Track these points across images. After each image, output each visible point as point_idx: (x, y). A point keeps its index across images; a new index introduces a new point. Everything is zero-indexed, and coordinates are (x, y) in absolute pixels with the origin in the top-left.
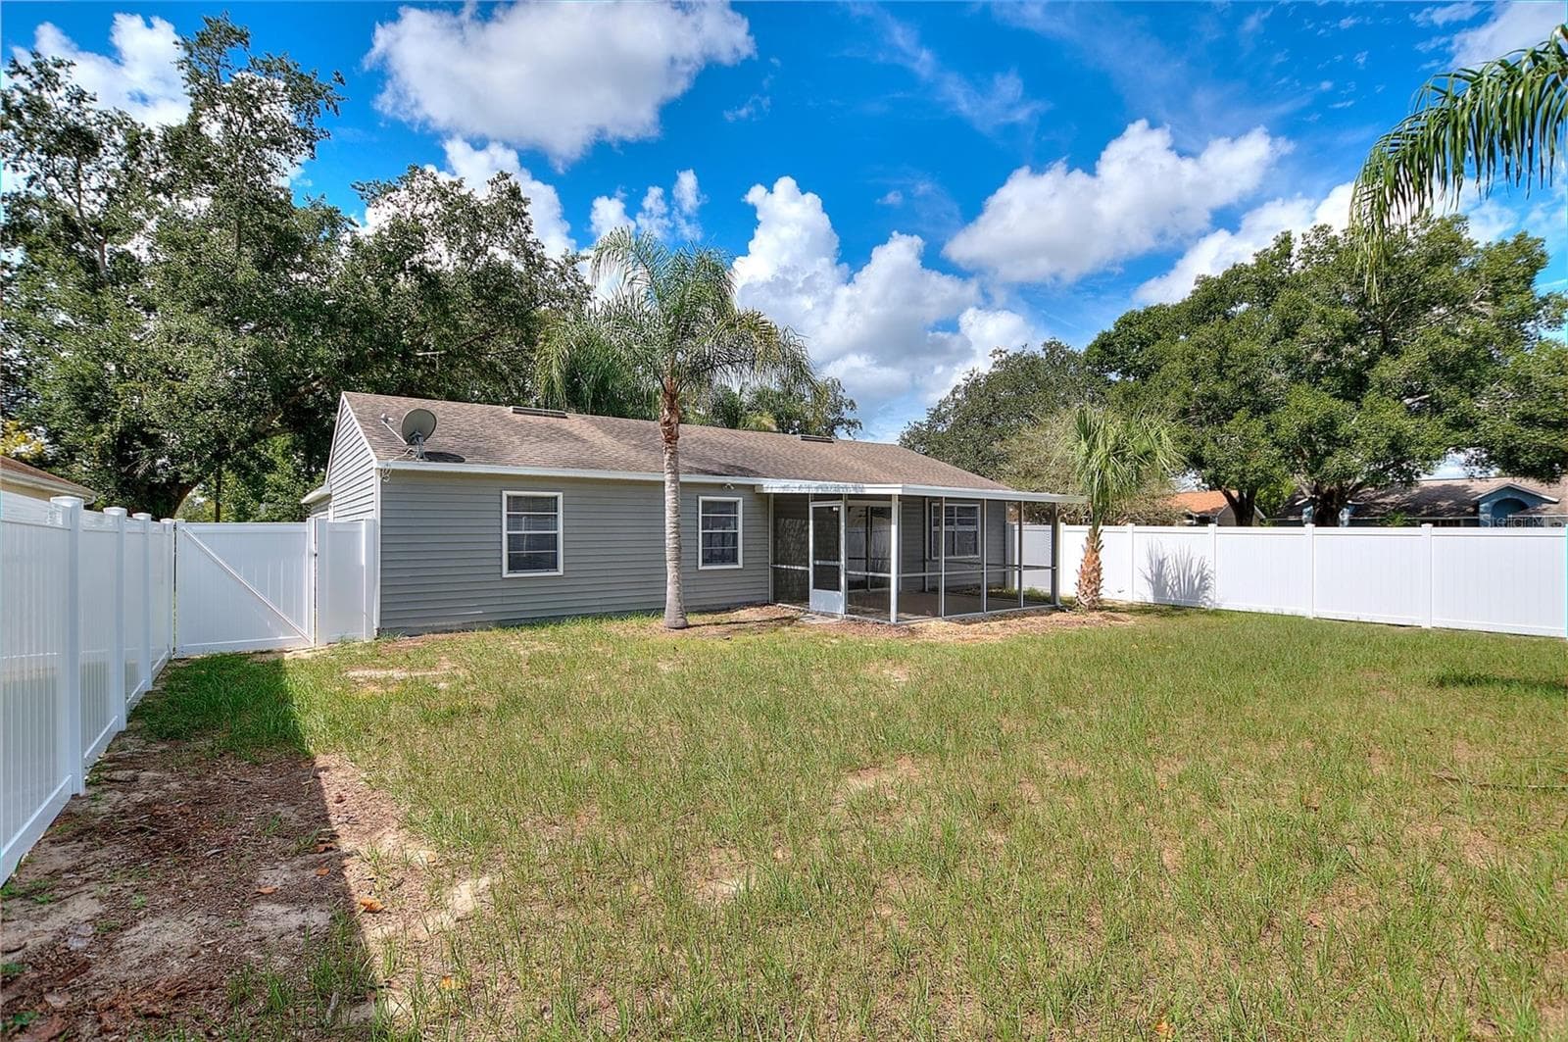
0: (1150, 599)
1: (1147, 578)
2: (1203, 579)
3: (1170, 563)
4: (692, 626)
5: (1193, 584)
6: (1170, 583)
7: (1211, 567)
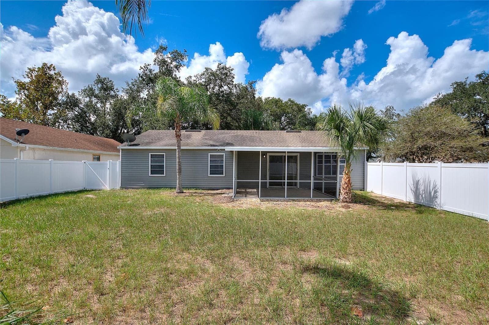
0: (413, 201)
1: (412, 190)
2: (436, 192)
3: (421, 182)
4: (184, 193)
5: (431, 195)
6: (421, 193)
7: (438, 186)
